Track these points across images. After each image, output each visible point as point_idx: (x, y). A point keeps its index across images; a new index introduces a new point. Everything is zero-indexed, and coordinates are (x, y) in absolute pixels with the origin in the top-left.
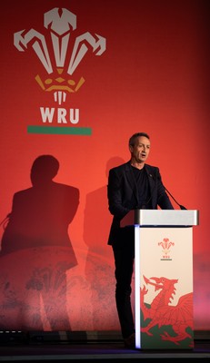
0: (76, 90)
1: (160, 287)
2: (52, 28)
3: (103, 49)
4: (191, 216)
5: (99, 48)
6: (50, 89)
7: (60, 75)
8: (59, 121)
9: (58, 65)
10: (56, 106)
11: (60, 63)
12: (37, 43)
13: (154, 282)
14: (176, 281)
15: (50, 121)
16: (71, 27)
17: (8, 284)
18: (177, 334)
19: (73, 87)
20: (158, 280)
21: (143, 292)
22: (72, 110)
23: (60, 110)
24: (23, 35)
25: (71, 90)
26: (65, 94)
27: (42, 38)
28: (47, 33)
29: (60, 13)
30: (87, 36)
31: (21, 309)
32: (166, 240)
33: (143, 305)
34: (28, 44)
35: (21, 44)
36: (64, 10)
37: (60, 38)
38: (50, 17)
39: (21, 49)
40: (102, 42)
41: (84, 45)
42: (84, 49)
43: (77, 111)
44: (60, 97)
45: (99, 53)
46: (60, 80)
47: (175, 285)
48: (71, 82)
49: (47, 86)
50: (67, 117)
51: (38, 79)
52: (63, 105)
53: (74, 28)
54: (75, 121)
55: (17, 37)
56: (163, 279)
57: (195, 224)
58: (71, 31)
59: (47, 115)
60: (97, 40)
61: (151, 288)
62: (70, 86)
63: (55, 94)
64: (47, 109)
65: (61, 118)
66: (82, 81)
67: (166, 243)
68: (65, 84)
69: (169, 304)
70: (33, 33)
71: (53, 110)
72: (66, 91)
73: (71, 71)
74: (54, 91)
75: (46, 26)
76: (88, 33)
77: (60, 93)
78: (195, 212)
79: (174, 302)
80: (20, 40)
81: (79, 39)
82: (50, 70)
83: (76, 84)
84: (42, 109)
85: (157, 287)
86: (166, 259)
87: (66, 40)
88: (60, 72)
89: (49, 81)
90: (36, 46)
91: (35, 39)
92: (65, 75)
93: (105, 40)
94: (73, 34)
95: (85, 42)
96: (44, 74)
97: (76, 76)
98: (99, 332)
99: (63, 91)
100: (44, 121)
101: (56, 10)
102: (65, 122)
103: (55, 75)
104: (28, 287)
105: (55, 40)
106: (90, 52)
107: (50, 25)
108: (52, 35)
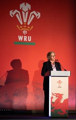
1: (57, 96)
4: (68, 73)
5: (38, 16)
6: (21, 30)
7: (25, 25)
8: (25, 40)
9: (24, 22)
10: (24, 35)
11: (25, 21)
12: (17, 14)
13: (56, 95)
14: (63, 95)
15: (22, 40)
16: (29, 9)
17: (7, 94)
18: (63, 112)
19: (29, 29)
20: (57, 94)
21: (52, 98)
22: (29, 37)
23: (25, 37)
24: (13, 12)
25: (28, 30)
26: (26, 31)
27: (19, 12)
28: (21, 11)
29: (25, 4)
30: (34, 12)
31: (11, 103)
32: (60, 81)
33: (52, 102)
34: (14, 15)
36: (27, 3)
37: (25, 13)
38: (22, 6)
39: (12, 16)
40: (39, 14)
41: (33, 15)
43: (30, 37)
44: (25, 32)
45: (38, 18)
46: (25, 27)
47: (62, 96)
48: (29, 27)
49: (21, 29)
50: (27, 39)
51: (18, 26)
52: (26, 35)
54: (30, 40)
55: (11, 12)
56: (58, 94)
57: (69, 76)
58: (29, 10)
59: (20, 38)
61: (54, 97)
63: (23, 31)
64: (21, 36)
65: (25, 39)
66: (32, 27)
67: (60, 82)
68: (27, 28)
69: (60, 102)
70: (16, 11)
71: (22, 36)
72: (27, 30)
73: (28, 24)
74: (23, 30)
75: (20, 9)
77: (25, 31)
78: (69, 72)
79: (62, 101)
80: (12, 13)
81: (31, 13)
82: (22, 23)
83: (30, 28)
84: (19, 36)
85: (57, 97)
86: (59, 87)
88: (25, 24)
89: (21, 27)
90: (17, 15)
91: (17, 13)
92: (27, 25)
94: (30, 11)
95: (33, 14)
98: (37, 110)
99: (26, 30)
100: (20, 40)
101: (24, 3)
102: (26, 40)
103: (23, 25)
104: (13, 95)
106: (35, 18)
107: (22, 8)
108: (23, 11)
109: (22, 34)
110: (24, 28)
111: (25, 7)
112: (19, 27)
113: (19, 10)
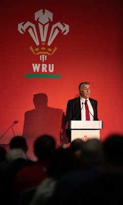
0: (52, 54)
2: (39, 20)
3: (68, 31)
5: (65, 31)
7: (43, 46)
8: (43, 71)
9: (42, 41)
10: (41, 63)
11: (43, 39)
12: (31, 29)
15: (38, 71)
16: (49, 20)
19: (51, 53)
22: (50, 65)
23: (43, 65)
24: (23, 25)
25: (49, 54)
26: (46, 56)
27: (33, 26)
28: (37, 23)
29: (44, 12)
30: (59, 24)
34: (26, 30)
35: (22, 30)
37: (44, 26)
38: (38, 15)
39: (22, 32)
40: (67, 27)
42: (57, 32)
43: (53, 65)
44: (43, 58)
45: (65, 34)
46: (43, 49)
48: (50, 50)
49: (36, 52)
50: (47, 69)
51: (31, 48)
53: (52, 20)
54: (51, 71)
55: (20, 26)
57: (101, 128)
58: (49, 22)
59: (36, 68)
60: (64, 26)
62: (49, 52)
63: (41, 56)
64: (36, 65)
65: (44, 69)
66: (56, 49)
67: (85, 138)
68: (46, 50)
70: (28, 24)
71: (39, 65)
72: (47, 55)
73: (49, 44)
74: (40, 55)
75: (36, 19)
76: (59, 23)
77: (43, 56)
78: (101, 121)
80: (21, 28)
81: (54, 26)
82: (38, 43)
83: (52, 51)
84: (33, 65)
87: (47, 27)
88: (43, 44)
89: (37, 49)
90: (30, 31)
91: (30, 27)
92: (46, 46)
93: (68, 26)
94: (51, 24)
95: (57, 27)
97: (52, 46)
99: (45, 54)
100: (35, 71)
101: (42, 10)
102: (46, 71)
103: (41, 46)
105: (41, 27)
106: (60, 33)
107: (38, 19)
108: (39, 24)
110: (42, 51)
111: (44, 16)
112: (34, 50)
113: (33, 21)
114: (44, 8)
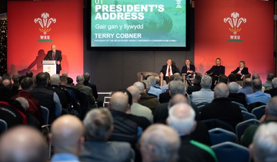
4: (54, 62)
7: (45, 28)
11: (45, 25)
15: (43, 39)
23: (45, 36)
24: (36, 19)
27: (41, 20)
28: (42, 18)
30: (52, 19)
34: (38, 21)
37: (45, 19)
38: (43, 15)
39: (36, 23)
40: (55, 20)
43: (49, 36)
44: (45, 33)
45: (54, 23)
48: (48, 30)
53: (49, 17)
54: (48, 39)
59: (42, 37)
65: (45, 38)
66: (50, 29)
67: (49, 68)
68: (46, 30)
70: (39, 19)
73: (47, 27)
80: (36, 21)
82: (43, 27)
89: (42, 30)
94: (48, 19)
96: (41, 28)
100: (41, 39)
106: (52, 22)
109: (43, 35)
111: (45, 15)
113: (41, 18)
114: (45, 12)
